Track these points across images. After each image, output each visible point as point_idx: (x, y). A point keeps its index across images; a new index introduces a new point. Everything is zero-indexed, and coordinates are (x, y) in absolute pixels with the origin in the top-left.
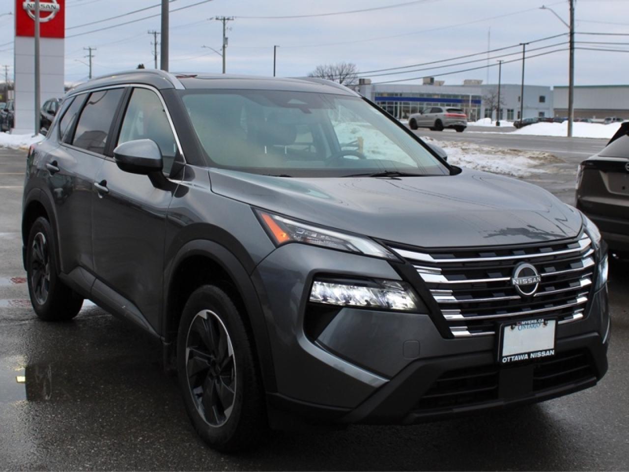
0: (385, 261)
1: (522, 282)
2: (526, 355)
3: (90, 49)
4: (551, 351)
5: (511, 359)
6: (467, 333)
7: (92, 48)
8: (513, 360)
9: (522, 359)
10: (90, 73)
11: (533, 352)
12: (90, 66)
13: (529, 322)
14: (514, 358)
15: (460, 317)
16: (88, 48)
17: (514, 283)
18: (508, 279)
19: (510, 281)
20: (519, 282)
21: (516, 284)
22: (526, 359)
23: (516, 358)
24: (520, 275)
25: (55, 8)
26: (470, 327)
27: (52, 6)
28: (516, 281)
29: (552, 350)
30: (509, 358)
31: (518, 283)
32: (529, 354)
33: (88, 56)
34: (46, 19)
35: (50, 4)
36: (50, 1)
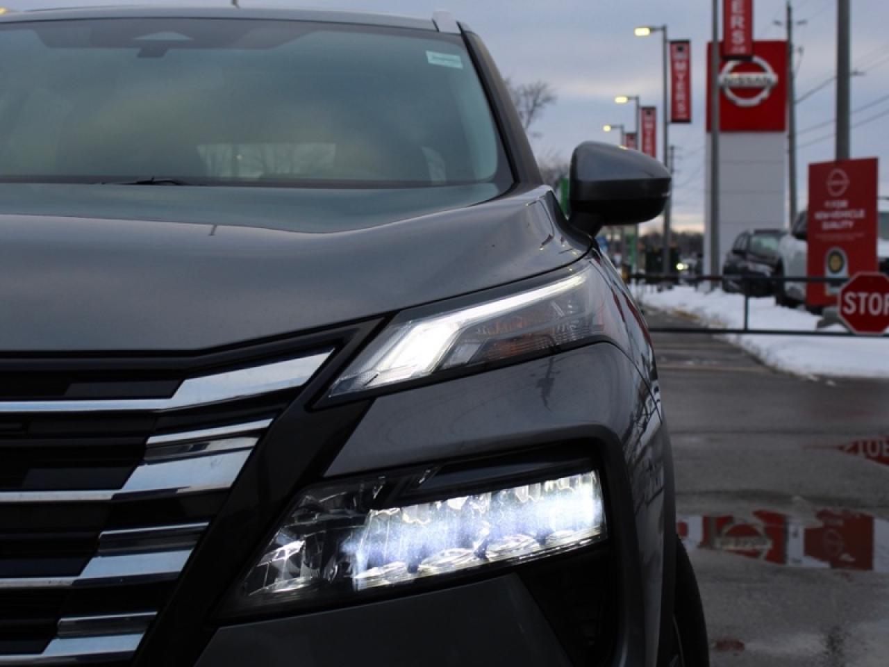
25: (769, 81)
27: (765, 78)
34: (754, 101)
35: (761, 76)
36: (759, 69)
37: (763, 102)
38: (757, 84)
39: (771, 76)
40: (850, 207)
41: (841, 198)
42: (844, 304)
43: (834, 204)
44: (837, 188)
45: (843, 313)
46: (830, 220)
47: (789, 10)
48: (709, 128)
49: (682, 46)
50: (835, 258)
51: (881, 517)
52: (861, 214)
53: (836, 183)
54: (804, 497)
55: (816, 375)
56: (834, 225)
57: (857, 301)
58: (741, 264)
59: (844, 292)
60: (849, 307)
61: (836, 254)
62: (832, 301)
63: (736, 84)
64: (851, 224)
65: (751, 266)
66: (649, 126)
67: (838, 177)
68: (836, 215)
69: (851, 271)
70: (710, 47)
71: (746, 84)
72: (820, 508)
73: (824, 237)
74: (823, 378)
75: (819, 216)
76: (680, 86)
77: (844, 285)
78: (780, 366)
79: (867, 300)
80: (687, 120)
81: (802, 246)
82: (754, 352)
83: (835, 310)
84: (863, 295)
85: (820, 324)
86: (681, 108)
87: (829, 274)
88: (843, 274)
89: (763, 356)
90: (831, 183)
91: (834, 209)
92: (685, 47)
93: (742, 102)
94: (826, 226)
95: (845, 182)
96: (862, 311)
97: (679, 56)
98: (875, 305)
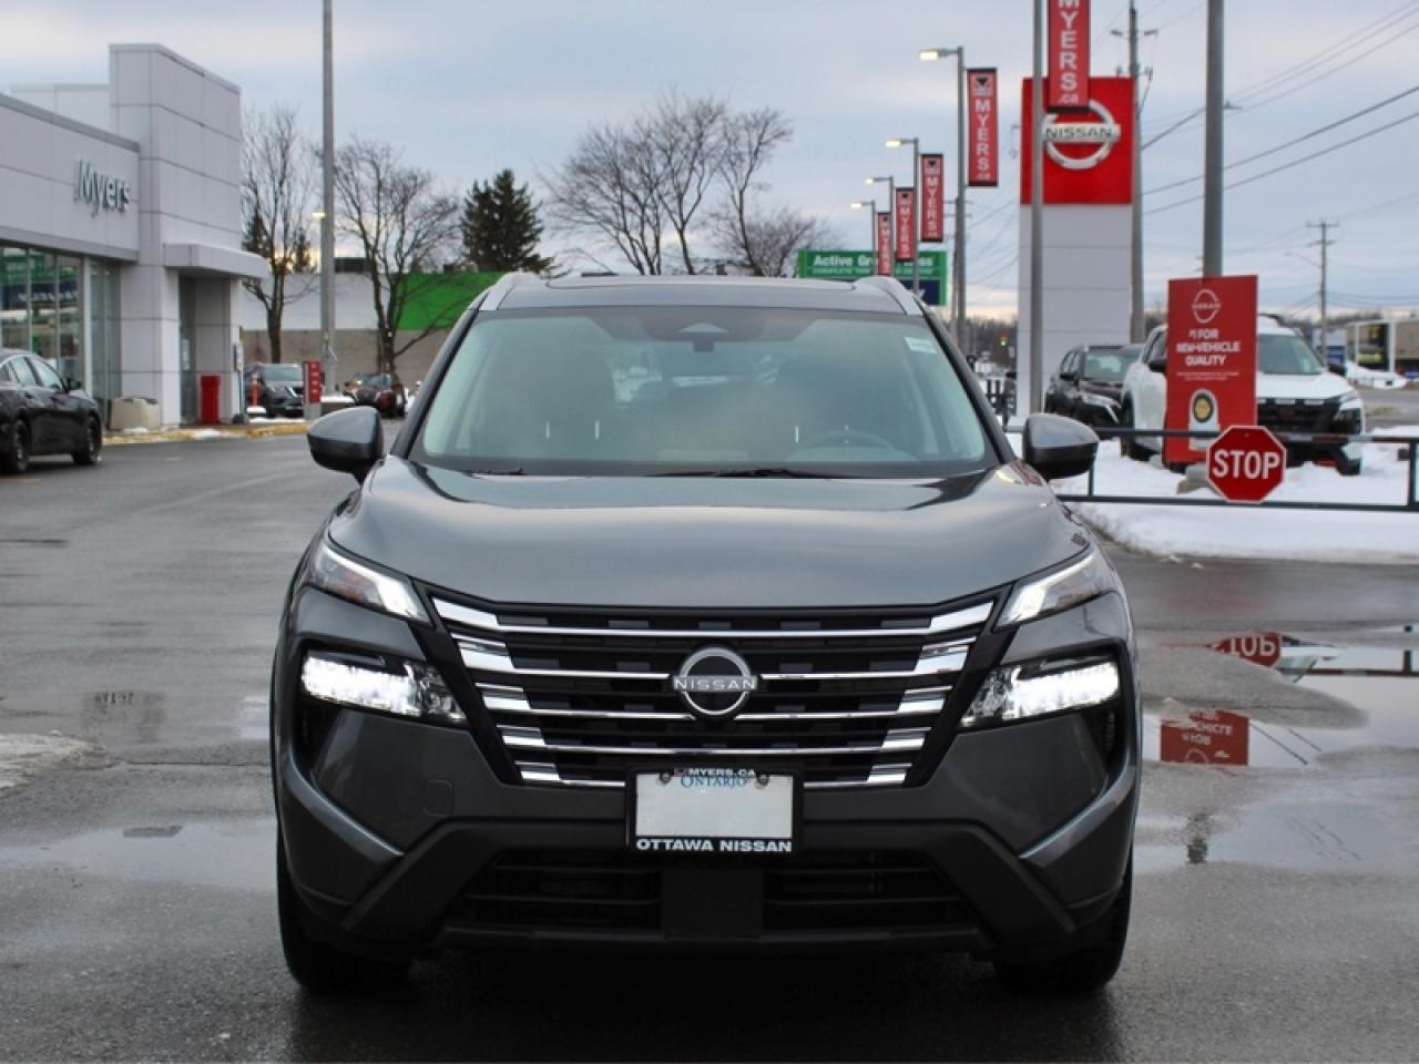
0: (404, 623)
1: (696, 684)
2: (708, 842)
3: (1324, 226)
4: (782, 844)
5: (662, 845)
6: (555, 778)
7: (1328, 222)
8: (668, 847)
9: (696, 848)
10: (1323, 285)
11: (727, 839)
12: (1323, 267)
13: (710, 772)
14: (672, 845)
15: (539, 743)
16: (1318, 223)
17: (676, 687)
18: (664, 676)
19: (669, 681)
20: (689, 685)
21: (680, 689)
22: (707, 852)
23: (678, 845)
24: (694, 672)
25: (1109, 135)
26: (562, 765)
27: (1102, 130)
28: (682, 682)
29: (785, 841)
30: (656, 843)
31: (685, 687)
32: (716, 841)
33: (1318, 243)
34: (1088, 162)
35: (1097, 126)
36: (1097, 118)
37: (1101, 164)
38: (1092, 139)
39: (1111, 127)
40: (1221, 338)
41: (1209, 326)
42: (1214, 464)
43: (1202, 333)
44: (1205, 314)
45: (1212, 476)
46: (1196, 353)
47: (1133, 13)
48: (1026, 197)
49: (984, 77)
50: (1203, 402)
51: (1256, 718)
52: (1236, 347)
53: (1204, 306)
54: (1177, 699)
55: (1178, 555)
56: (1201, 361)
57: (1230, 461)
58: (1071, 394)
59: (1214, 449)
60: (1220, 469)
61: (1201, 397)
62: (1198, 457)
63: (1063, 138)
64: (1222, 359)
65: (1086, 398)
66: (932, 182)
67: (1206, 299)
68: (1204, 347)
69: (1223, 422)
70: (1028, 85)
71: (1077, 139)
72: (1193, 710)
73: (1189, 376)
74: (1188, 559)
75: (1182, 348)
76: (982, 133)
77: (1213, 441)
78: (1133, 544)
79: (1242, 459)
80: (993, 183)
81: (1160, 380)
82: (1101, 524)
83: (1202, 469)
84: (1237, 454)
85: (1182, 488)
86: (983, 164)
87: (1194, 426)
88: (1213, 425)
89: (1111, 529)
90: (1198, 306)
91: (1202, 340)
92: (990, 77)
93: (1070, 163)
94: (1190, 361)
95: (1216, 306)
96: (1236, 474)
97: (981, 91)
98: (1252, 468)
